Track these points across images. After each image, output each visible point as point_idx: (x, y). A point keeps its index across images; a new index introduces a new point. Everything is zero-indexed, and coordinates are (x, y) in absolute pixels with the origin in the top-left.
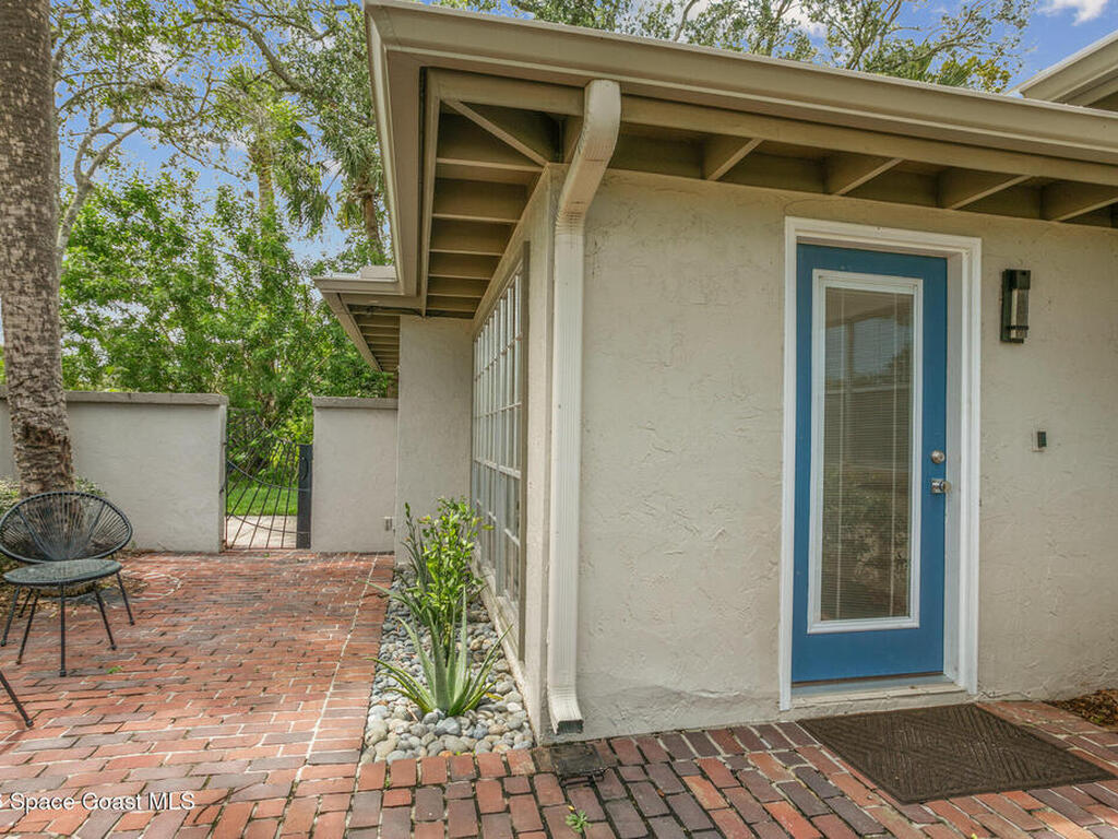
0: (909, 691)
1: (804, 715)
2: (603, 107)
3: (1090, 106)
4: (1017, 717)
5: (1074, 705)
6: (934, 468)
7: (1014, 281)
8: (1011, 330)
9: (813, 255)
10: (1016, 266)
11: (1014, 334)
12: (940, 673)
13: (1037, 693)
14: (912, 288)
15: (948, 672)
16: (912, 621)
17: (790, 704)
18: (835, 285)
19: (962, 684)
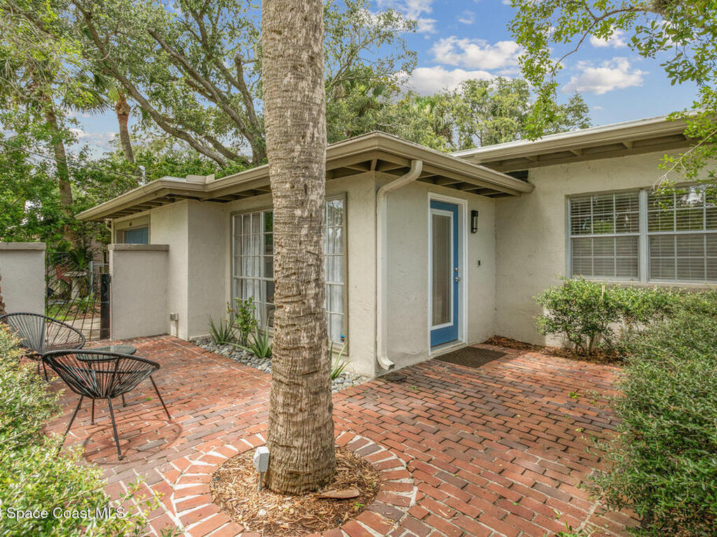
0: (452, 346)
1: (435, 356)
2: (418, 167)
3: (508, 174)
4: (477, 346)
5: (486, 343)
6: (456, 272)
7: (474, 214)
8: (473, 229)
9: (435, 204)
10: (474, 209)
11: (475, 230)
12: (457, 339)
13: (478, 342)
14: (450, 214)
15: (459, 339)
16: (451, 324)
17: (431, 354)
18: (436, 214)
19: (464, 342)
